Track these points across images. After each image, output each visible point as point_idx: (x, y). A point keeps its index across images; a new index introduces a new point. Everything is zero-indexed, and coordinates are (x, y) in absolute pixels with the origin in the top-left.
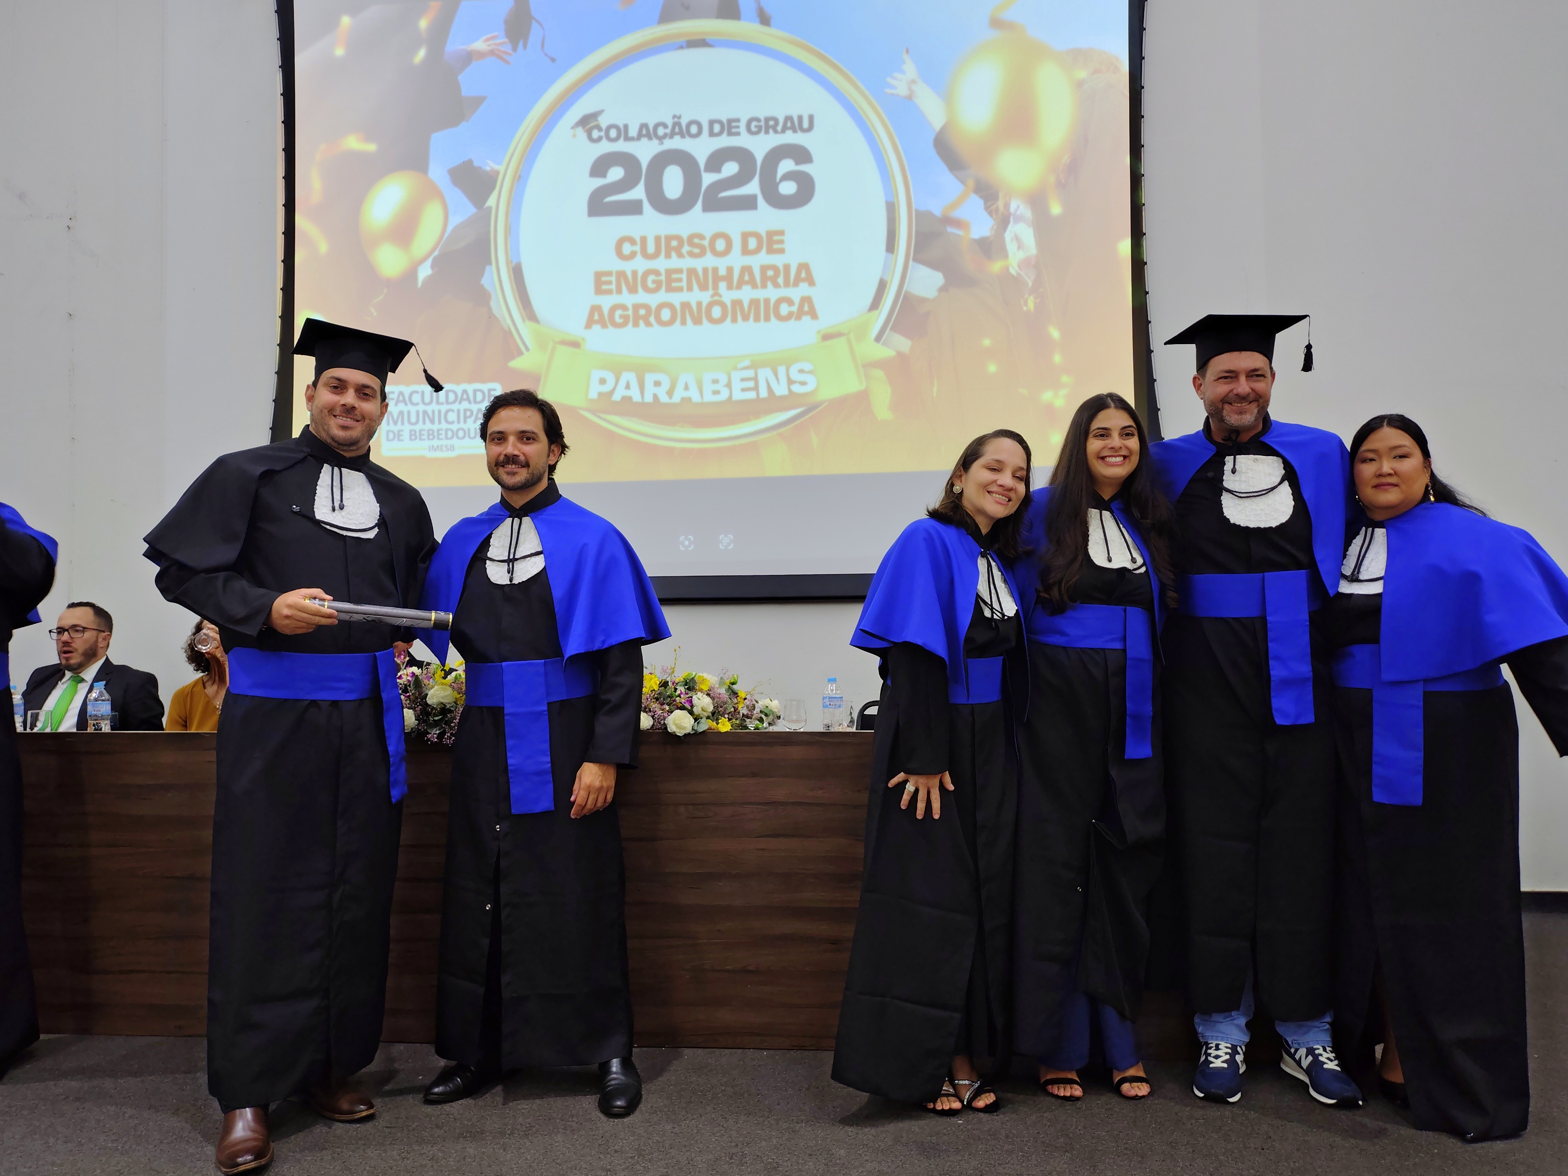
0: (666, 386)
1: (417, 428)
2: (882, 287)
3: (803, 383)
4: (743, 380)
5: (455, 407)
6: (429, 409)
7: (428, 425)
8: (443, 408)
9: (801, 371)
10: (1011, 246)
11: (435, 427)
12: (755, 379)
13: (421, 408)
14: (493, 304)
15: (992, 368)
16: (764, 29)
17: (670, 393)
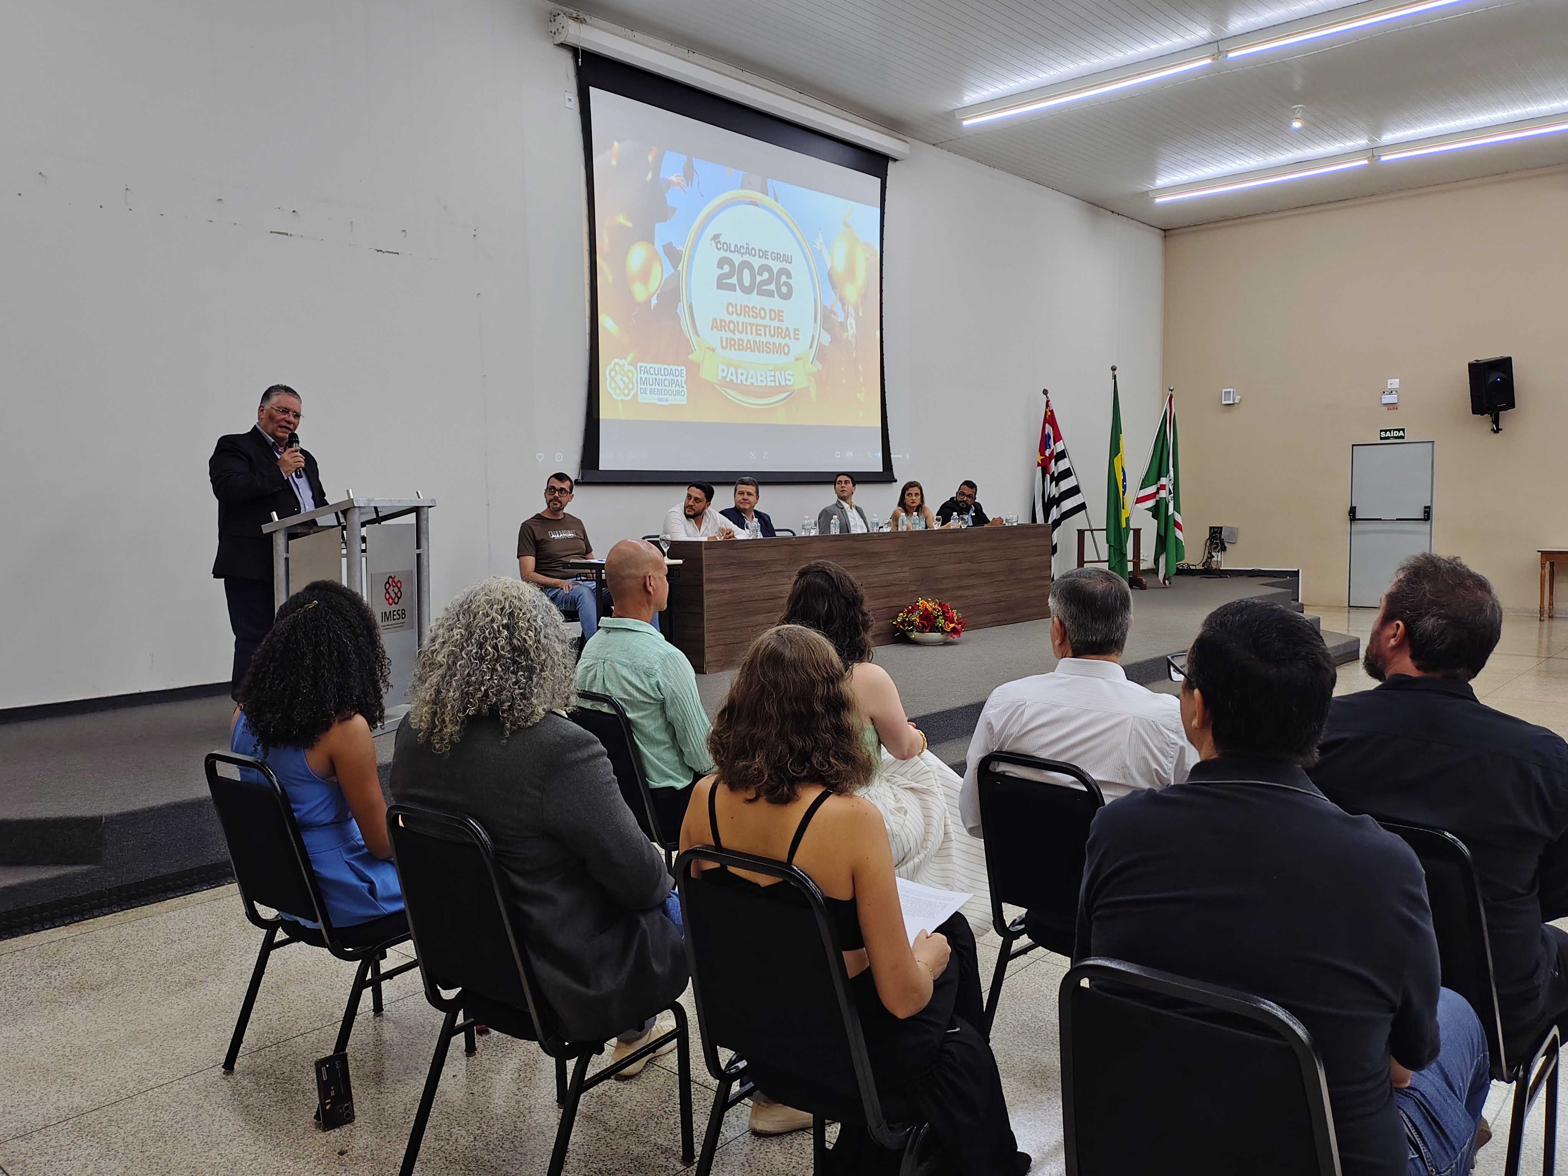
0: (745, 375)
1: (653, 387)
2: (813, 337)
3: (790, 380)
4: (771, 376)
5: (668, 377)
6: (657, 377)
7: (657, 387)
8: (663, 378)
9: (789, 374)
10: (849, 327)
11: (660, 388)
12: (774, 376)
13: (654, 376)
14: (681, 323)
15: (844, 381)
16: (776, 203)
17: (746, 380)
